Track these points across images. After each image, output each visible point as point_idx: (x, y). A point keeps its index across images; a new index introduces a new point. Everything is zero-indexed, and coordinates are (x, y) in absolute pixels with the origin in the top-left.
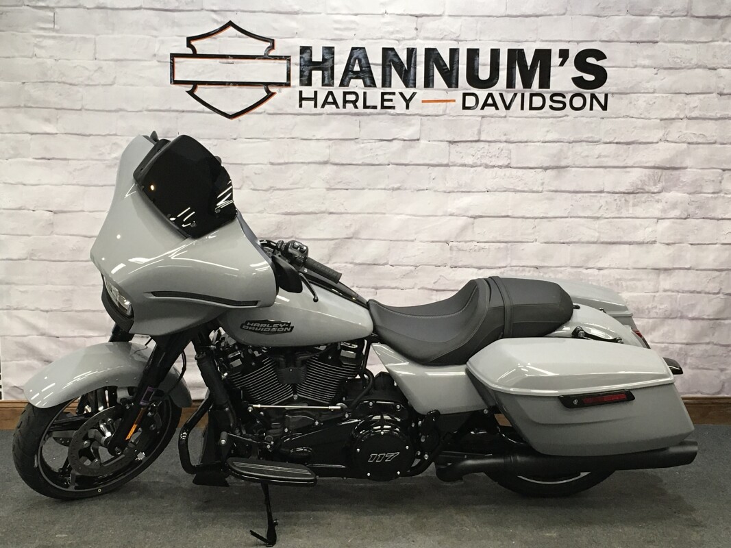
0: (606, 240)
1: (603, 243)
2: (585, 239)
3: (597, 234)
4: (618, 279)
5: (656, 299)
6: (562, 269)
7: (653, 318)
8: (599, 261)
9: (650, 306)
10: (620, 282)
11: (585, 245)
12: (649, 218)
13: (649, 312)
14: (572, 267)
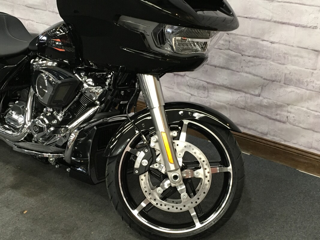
0: (278, 20)
1: (275, 22)
2: (261, 17)
3: (271, 14)
4: (285, 53)
5: (314, 75)
6: (245, 38)
7: (310, 90)
8: (272, 36)
9: (309, 80)
10: (286, 56)
11: (262, 21)
12: (313, 6)
13: (308, 85)
14: (252, 37)
